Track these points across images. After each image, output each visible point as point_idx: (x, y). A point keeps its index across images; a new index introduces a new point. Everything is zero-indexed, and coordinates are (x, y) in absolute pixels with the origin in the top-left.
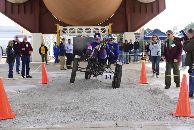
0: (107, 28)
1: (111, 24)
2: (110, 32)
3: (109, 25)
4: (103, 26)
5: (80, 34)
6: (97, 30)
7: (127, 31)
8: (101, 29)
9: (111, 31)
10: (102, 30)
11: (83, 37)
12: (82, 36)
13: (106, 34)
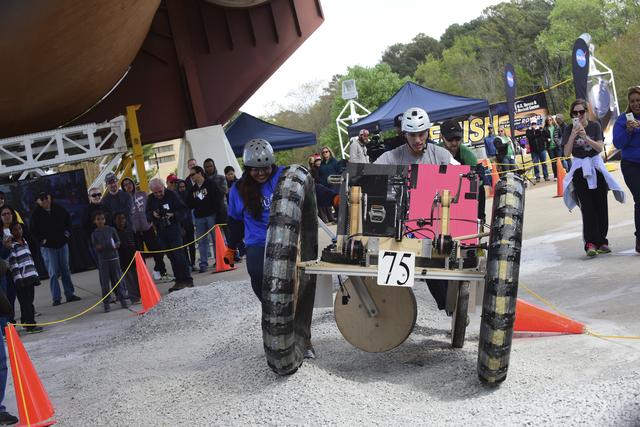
0: (118, 124)
1: (132, 110)
2: (136, 140)
3: (124, 113)
4: (102, 121)
5: (17, 168)
6: (80, 141)
7: (194, 125)
8: (96, 135)
9: (136, 134)
10: (99, 138)
11: (28, 177)
12: (23, 177)
13: (117, 151)
